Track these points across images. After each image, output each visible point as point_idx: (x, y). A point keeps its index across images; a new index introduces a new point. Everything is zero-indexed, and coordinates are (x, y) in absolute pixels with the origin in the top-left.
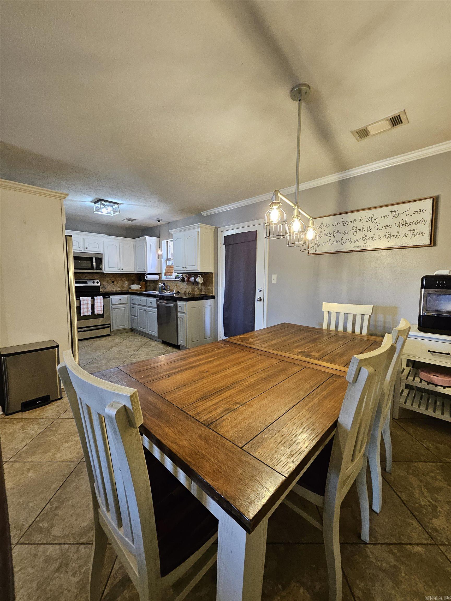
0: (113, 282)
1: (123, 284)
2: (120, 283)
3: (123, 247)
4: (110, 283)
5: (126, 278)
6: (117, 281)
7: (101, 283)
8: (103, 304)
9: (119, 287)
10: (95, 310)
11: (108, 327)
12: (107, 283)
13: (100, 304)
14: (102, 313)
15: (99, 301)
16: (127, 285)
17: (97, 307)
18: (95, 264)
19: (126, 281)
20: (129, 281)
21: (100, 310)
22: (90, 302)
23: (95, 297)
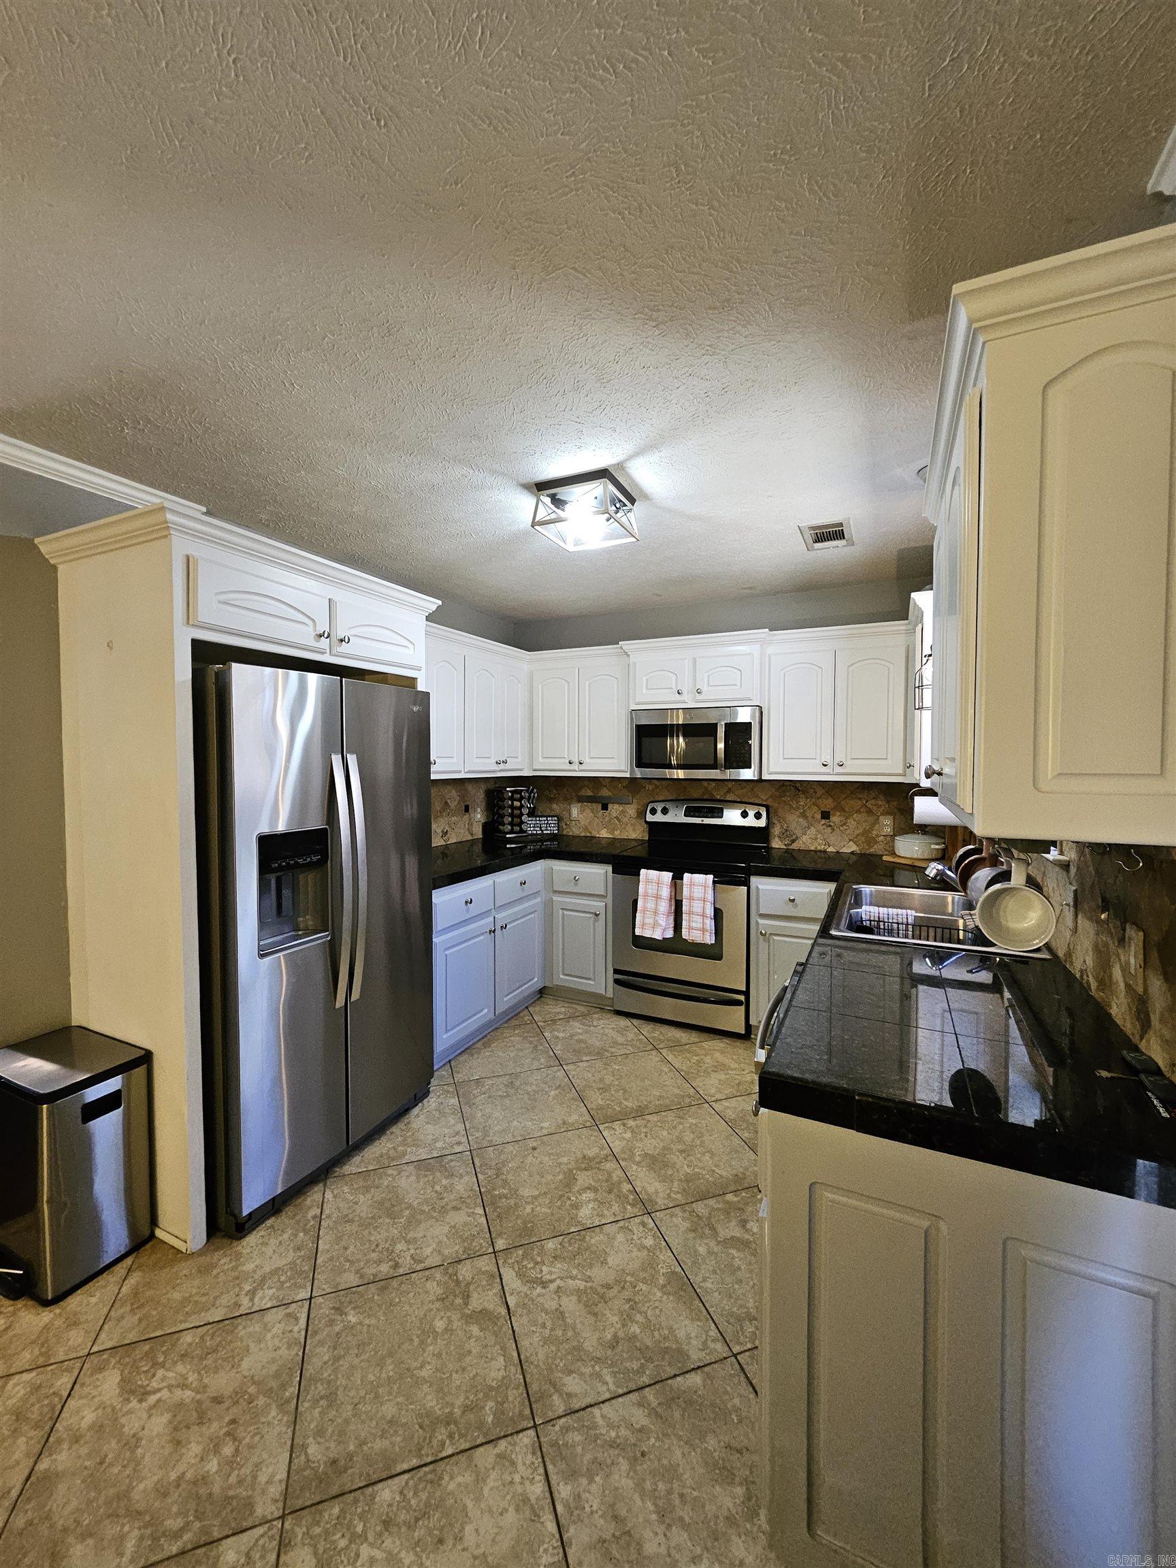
0: (826, 815)
1: (873, 825)
2: (855, 824)
3: (851, 668)
4: (813, 817)
5: (888, 802)
6: (844, 810)
7: (771, 815)
8: (715, 908)
9: (850, 840)
10: (684, 923)
11: (739, 1003)
12: (801, 820)
13: (700, 904)
14: (710, 939)
15: (698, 892)
16: (888, 830)
17: (690, 913)
18: (721, 746)
19: (888, 813)
20: (902, 814)
21: (703, 930)
22: (669, 890)
23: (686, 876)
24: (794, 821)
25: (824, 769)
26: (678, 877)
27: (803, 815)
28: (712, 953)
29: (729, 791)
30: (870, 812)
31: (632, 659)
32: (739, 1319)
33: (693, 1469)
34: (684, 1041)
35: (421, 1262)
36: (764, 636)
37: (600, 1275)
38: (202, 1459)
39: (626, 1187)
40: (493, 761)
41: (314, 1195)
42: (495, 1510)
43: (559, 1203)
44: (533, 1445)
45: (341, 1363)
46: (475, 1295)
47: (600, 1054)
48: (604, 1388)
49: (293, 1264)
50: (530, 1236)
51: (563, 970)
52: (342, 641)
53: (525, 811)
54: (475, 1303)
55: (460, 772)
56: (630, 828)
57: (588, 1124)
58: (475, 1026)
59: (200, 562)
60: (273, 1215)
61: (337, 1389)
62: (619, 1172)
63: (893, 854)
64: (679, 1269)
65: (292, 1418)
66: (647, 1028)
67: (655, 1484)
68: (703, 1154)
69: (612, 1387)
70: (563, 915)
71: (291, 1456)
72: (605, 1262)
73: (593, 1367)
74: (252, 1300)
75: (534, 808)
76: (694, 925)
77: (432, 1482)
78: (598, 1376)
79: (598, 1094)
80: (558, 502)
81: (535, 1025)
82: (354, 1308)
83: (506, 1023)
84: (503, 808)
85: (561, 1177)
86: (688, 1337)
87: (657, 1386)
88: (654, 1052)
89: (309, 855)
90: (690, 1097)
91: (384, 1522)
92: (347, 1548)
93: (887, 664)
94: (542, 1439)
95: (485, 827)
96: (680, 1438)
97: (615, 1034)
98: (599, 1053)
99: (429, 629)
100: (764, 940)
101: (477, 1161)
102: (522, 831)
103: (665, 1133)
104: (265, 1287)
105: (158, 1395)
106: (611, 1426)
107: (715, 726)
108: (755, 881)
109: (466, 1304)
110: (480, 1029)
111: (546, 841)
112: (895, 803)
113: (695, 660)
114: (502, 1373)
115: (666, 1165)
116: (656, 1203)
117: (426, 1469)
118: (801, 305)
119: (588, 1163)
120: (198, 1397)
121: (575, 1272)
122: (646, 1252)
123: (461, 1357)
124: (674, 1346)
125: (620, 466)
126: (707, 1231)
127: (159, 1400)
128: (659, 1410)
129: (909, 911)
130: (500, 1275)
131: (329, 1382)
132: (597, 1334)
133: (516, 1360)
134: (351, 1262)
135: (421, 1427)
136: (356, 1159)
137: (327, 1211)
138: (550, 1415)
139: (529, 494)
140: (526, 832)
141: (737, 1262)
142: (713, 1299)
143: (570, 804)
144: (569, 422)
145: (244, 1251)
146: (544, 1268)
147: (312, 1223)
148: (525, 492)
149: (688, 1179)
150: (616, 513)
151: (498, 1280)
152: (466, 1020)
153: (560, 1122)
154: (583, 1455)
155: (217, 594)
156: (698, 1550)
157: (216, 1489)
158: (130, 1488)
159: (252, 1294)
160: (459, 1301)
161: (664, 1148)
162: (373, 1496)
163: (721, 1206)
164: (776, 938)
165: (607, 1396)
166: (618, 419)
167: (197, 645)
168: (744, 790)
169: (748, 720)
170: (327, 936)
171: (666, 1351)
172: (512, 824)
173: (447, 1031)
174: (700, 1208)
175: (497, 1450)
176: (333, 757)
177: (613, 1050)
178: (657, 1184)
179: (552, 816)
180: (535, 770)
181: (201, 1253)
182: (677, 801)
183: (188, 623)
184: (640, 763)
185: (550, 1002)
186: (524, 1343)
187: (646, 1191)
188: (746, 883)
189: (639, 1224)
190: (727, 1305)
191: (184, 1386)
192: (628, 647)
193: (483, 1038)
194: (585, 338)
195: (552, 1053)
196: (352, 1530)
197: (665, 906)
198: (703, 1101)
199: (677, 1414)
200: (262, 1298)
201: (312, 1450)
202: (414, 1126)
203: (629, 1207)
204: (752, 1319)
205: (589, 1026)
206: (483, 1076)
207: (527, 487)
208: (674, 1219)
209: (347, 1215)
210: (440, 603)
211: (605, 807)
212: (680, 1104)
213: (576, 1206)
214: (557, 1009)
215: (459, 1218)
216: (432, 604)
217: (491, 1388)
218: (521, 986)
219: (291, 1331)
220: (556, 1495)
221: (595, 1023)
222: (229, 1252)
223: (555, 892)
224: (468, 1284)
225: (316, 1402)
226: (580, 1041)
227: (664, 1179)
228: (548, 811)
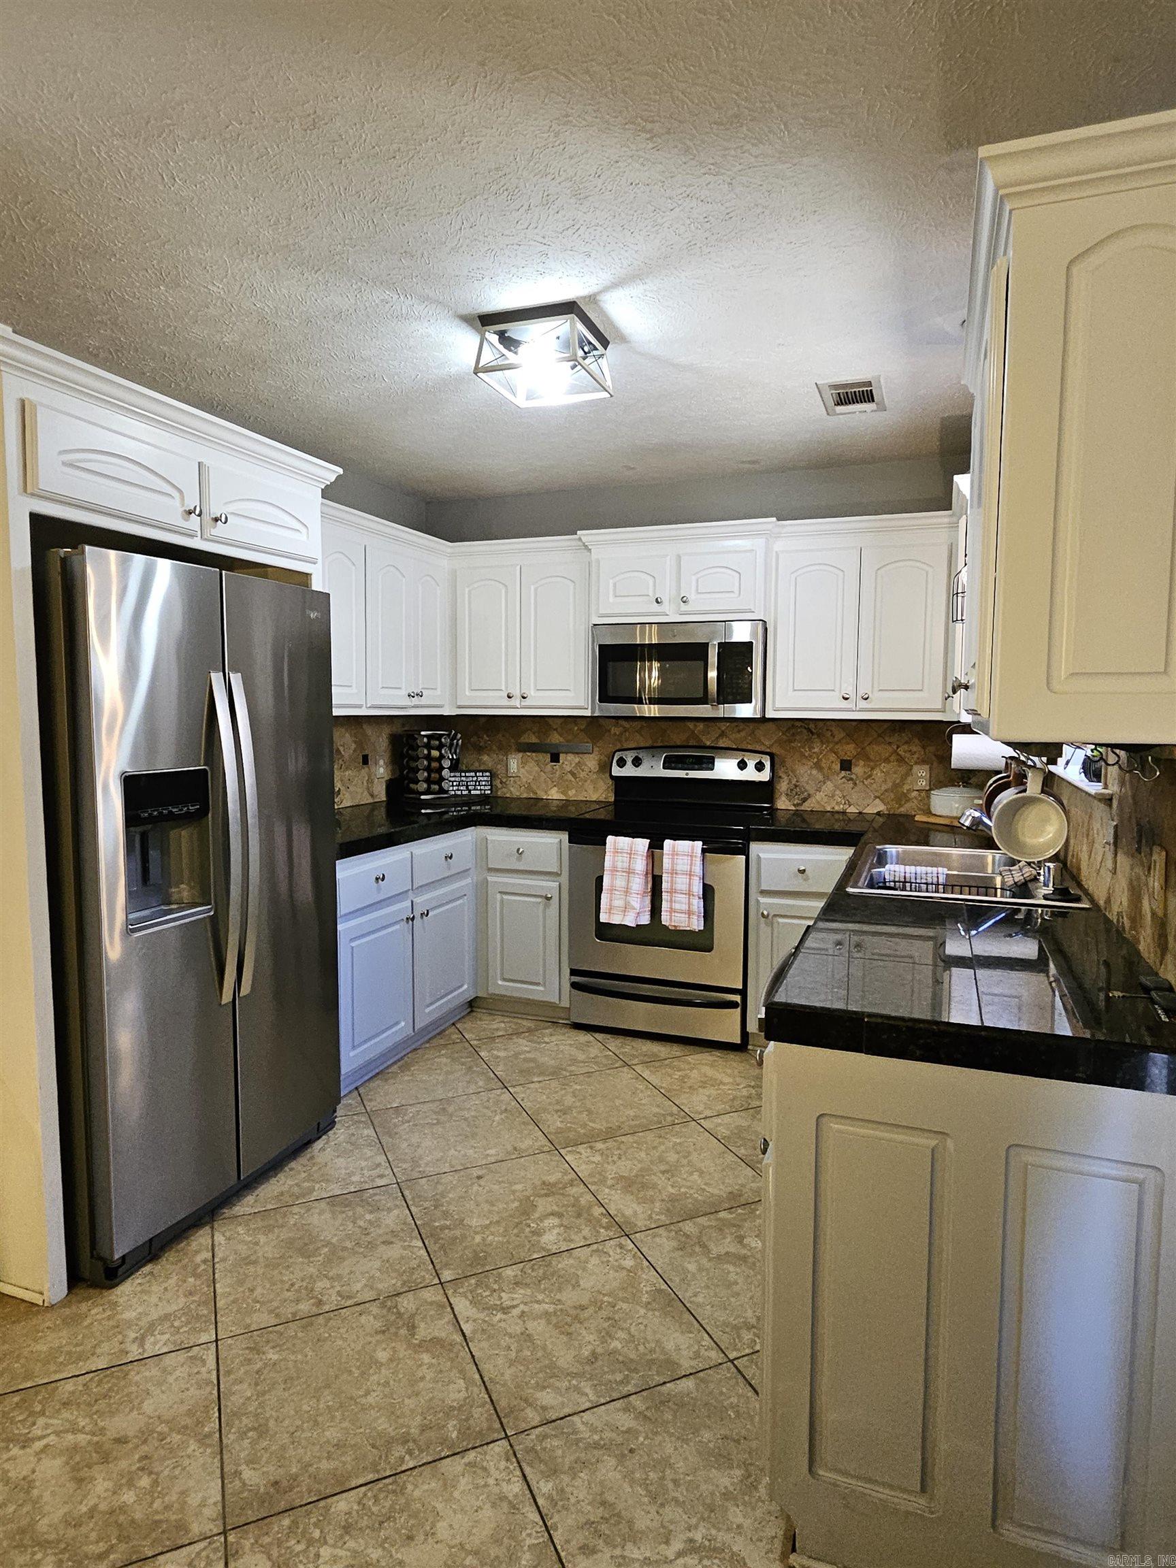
0: (846, 765)
1: (904, 778)
2: (883, 776)
3: (879, 572)
4: (830, 768)
5: (924, 747)
6: (868, 759)
7: (777, 766)
8: (704, 885)
9: (876, 797)
10: (665, 905)
11: (733, 1005)
12: (814, 772)
13: (685, 879)
14: (697, 924)
15: (682, 864)
16: (923, 784)
17: (672, 891)
18: (713, 674)
19: (923, 762)
20: (940, 763)
21: (689, 913)
22: (644, 862)
23: (668, 843)
24: (806, 773)
25: (845, 704)
26: (656, 845)
27: (818, 766)
28: (700, 942)
29: (723, 734)
30: (901, 760)
31: (594, 556)
32: (736, 1328)
33: (686, 1459)
34: (663, 1055)
35: (349, 1297)
36: (770, 527)
37: (570, 1297)
38: (114, 1493)
39: (597, 1211)
40: (404, 692)
41: (201, 1239)
42: (468, 1508)
43: (515, 1231)
44: (506, 1453)
45: (267, 1397)
46: (422, 1325)
47: (555, 1073)
48: (584, 1399)
49: (186, 1310)
50: (483, 1265)
51: (502, 974)
52: (216, 520)
53: (447, 763)
54: (423, 1331)
55: (360, 707)
56: (589, 786)
57: (546, 1149)
58: (389, 1044)
59: (38, 407)
60: (150, 1261)
61: (267, 1420)
62: (589, 1197)
63: (929, 812)
64: (664, 1287)
65: (217, 1449)
66: (614, 1043)
67: (646, 1473)
68: (691, 1174)
69: (592, 1397)
70: (502, 901)
71: (223, 1482)
72: (576, 1285)
73: (569, 1381)
74: (142, 1345)
75: (458, 760)
76: (677, 906)
77: (394, 1492)
78: (577, 1389)
79: (555, 1116)
80: (507, 341)
81: (467, 1045)
82: (273, 1347)
83: (428, 1042)
84: (417, 759)
85: (516, 1204)
86: (678, 1349)
87: (644, 1394)
88: (625, 1069)
89: (185, 803)
90: (672, 1115)
91: (344, 1527)
92: (305, 1551)
93: (925, 567)
94: (517, 1448)
95: (391, 786)
96: (672, 1435)
97: (574, 1051)
98: (553, 1074)
99: (326, 510)
100: (766, 924)
101: (406, 1193)
102: (442, 791)
103: (643, 1155)
104: (156, 1333)
105: (44, 1442)
106: (594, 1430)
107: (705, 646)
108: (756, 848)
109: (413, 1335)
110: (395, 1048)
111: (475, 804)
112: (932, 749)
113: (679, 557)
114: (463, 1394)
115: (644, 1186)
116: (636, 1225)
117: (387, 1481)
118: (822, 127)
119: (549, 1189)
120: (95, 1439)
121: (540, 1297)
122: (625, 1273)
123: (413, 1383)
124: (662, 1357)
125: (593, 299)
126: (697, 1249)
127: (46, 1446)
128: (648, 1414)
129: (940, 870)
130: (451, 1304)
131: (257, 1415)
132: (573, 1353)
133: (479, 1382)
134: (262, 1303)
135: (373, 1446)
136: (250, 1199)
137: (220, 1254)
138: (523, 1426)
139: (469, 328)
140: (447, 792)
141: (732, 1277)
142: (704, 1314)
143: (506, 755)
144: (532, 243)
145: (121, 1300)
146: (503, 1294)
147: (203, 1267)
148: (464, 325)
149: (673, 1199)
150: (584, 358)
151: (449, 1309)
152: (377, 1035)
153: (510, 1148)
154: (563, 1457)
155: (61, 453)
156: (694, 1521)
157: (138, 1516)
158: (33, 1523)
159: (141, 1341)
160: (403, 1332)
161: (641, 1170)
162: (327, 1508)
163: (714, 1223)
164: (781, 920)
165: (588, 1405)
166: (594, 243)
167: (37, 521)
168: (743, 734)
169: (746, 639)
170: (209, 911)
171: (652, 1361)
172: (428, 781)
173: (354, 1047)
174: (688, 1227)
175: (466, 1460)
176: (213, 675)
177: (573, 1068)
178: (635, 1206)
179: (483, 771)
180: (459, 707)
181: (64, 1303)
182: (653, 749)
183: (25, 490)
184: (604, 698)
185: (485, 1017)
186: (486, 1367)
187: (623, 1215)
188: (745, 851)
189: (616, 1245)
190: (722, 1316)
191: (75, 1431)
192: (590, 538)
193: (399, 1060)
194: (562, 147)
195: (492, 1075)
196: (307, 1536)
197: (639, 884)
198: (689, 1119)
199: (668, 1416)
200: (155, 1344)
201: (247, 1473)
202: (318, 1160)
203: (602, 1230)
204: (749, 1327)
205: (539, 1043)
206: (403, 1102)
207: (467, 319)
208: (657, 1240)
209: (249, 1257)
210: (341, 471)
211: (555, 758)
212: (661, 1123)
213: (538, 1233)
214: (498, 1025)
215: (394, 1252)
216: (333, 473)
217: (452, 1408)
218: (446, 995)
219: (198, 1373)
220: (535, 1491)
221: (546, 1039)
222: (100, 1301)
223: (490, 870)
224: (412, 1316)
225: (243, 1435)
226: (525, 1060)
227: (642, 1201)
228: (477, 764)
